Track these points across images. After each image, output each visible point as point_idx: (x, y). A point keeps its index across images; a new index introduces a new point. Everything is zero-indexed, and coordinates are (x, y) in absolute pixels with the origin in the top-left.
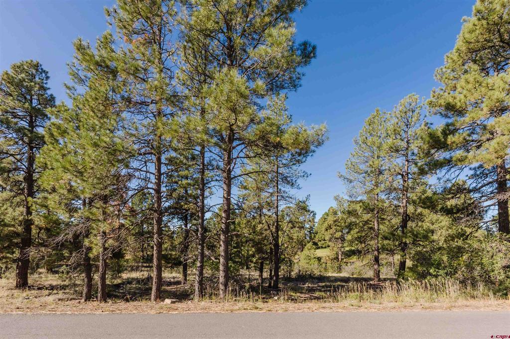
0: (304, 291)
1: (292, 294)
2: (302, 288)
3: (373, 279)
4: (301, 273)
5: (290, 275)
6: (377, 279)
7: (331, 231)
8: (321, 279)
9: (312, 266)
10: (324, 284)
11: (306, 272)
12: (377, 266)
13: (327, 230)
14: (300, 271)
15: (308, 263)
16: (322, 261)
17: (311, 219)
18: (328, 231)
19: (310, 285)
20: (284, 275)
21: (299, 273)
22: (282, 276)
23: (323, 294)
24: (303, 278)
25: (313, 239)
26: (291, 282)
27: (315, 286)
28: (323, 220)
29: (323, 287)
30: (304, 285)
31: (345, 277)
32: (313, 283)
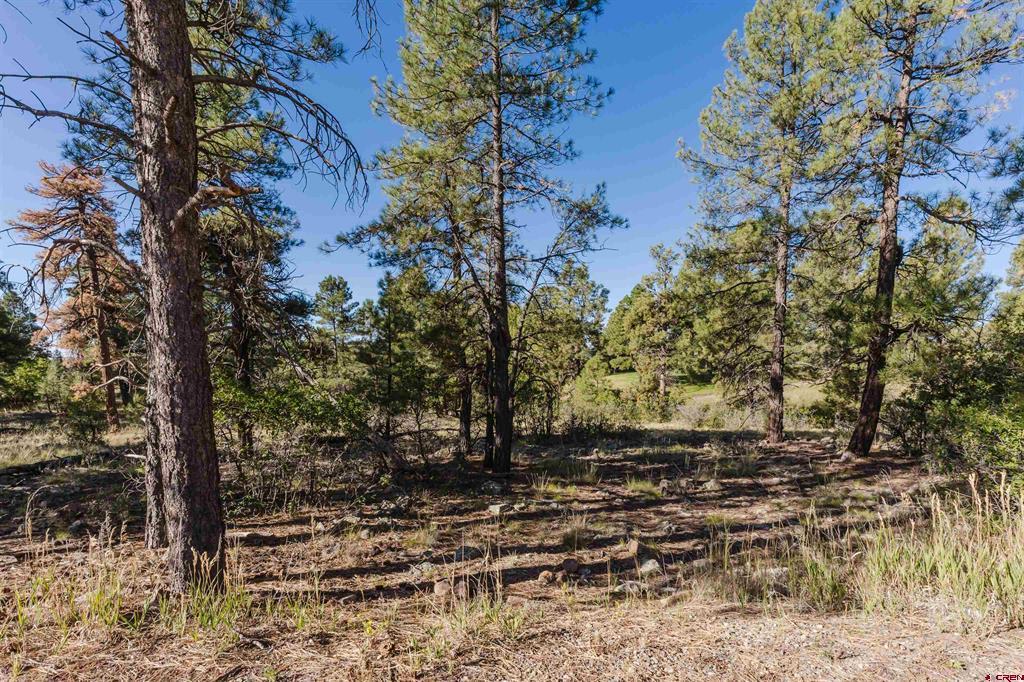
0: (587, 477)
1: (552, 488)
2: (582, 468)
3: (764, 437)
4: (577, 423)
5: (549, 429)
6: (776, 436)
7: (643, 329)
8: (632, 437)
9: (603, 406)
10: (639, 451)
11: (589, 420)
12: (777, 402)
13: (633, 326)
14: (574, 418)
15: (592, 400)
16: (622, 396)
17: (597, 302)
18: (638, 327)
19: (602, 455)
20: (534, 429)
21: (573, 422)
22: (529, 432)
23: (646, 486)
24: (583, 435)
25: (603, 348)
26: (552, 446)
27: (617, 457)
28: (622, 312)
29: (640, 459)
30: (585, 454)
31: (683, 430)
32: (607, 448)
